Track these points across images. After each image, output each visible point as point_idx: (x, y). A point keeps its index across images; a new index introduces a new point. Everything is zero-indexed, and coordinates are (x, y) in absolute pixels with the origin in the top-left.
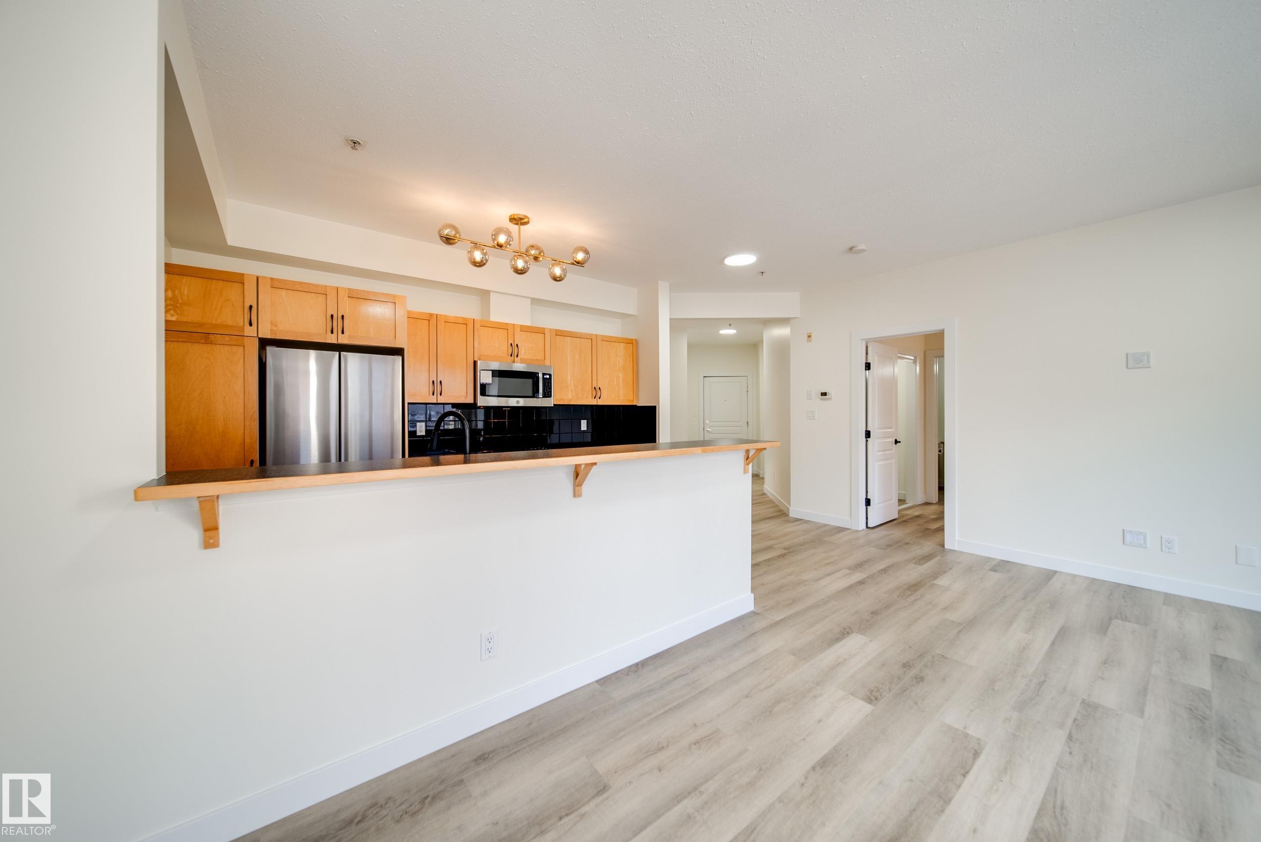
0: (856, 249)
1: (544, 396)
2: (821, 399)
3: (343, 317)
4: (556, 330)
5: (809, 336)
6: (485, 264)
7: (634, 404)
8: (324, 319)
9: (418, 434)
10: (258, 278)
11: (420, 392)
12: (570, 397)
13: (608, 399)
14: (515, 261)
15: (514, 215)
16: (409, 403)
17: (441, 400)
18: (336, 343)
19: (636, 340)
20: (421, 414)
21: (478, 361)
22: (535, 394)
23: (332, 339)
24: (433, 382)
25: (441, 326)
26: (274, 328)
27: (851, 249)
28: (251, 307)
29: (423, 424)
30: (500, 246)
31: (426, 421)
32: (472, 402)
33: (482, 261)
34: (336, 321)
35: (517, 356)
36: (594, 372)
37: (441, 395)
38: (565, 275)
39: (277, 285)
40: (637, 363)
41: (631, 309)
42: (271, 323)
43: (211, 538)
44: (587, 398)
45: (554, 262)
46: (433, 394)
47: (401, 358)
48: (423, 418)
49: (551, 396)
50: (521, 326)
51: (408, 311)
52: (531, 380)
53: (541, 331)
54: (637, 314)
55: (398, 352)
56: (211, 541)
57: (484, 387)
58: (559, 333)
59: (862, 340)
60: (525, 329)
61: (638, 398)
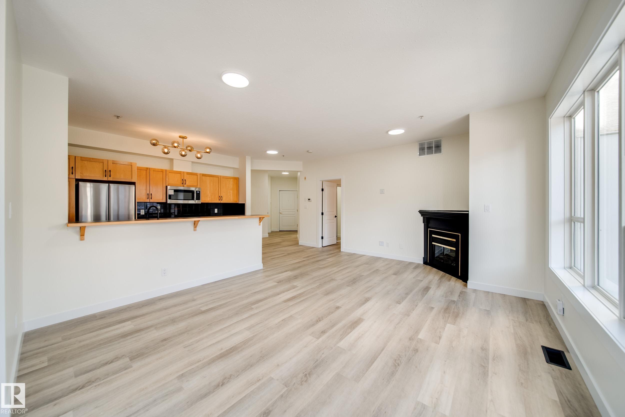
0: (309, 152)
1: (197, 199)
2: (309, 201)
3: (110, 171)
4: (203, 174)
5: (305, 178)
6: (169, 153)
7: (237, 202)
8: (102, 172)
9: (141, 214)
10: (75, 157)
11: (143, 198)
12: (209, 200)
13: (225, 201)
14: (181, 152)
15: (181, 136)
16: (137, 202)
17: (151, 201)
18: (107, 180)
19: (238, 178)
20: (143, 206)
21: (168, 186)
22: (193, 199)
23: (105, 179)
24: (148, 194)
25: (152, 172)
26: (82, 175)
27: (308, 151)
28: (72, 168)
29: (144, 210)
30: (175, 147)
31: (145, 209)
32: (165, 202)
33: (167, 152)
34: (107, 172)
35: (185, 184)
36: (220, 190)
37: (151, 199)
38: (202, 157)
39: (83, 159)
40: (239, 187)
41: (236, 166)
42: (81, 173)
43: (82, 238)
44: (216, 200)
45: (197, 152)
46: (148, 199)
47: (134, 186)
48: (143, 208)
49: (200, 200)
50: (187, 172)
51: (137, 167)
52: (191, 193)
53: (196, 174)
54: (238, 168)
55: (134, 183)
56: (82, 239)
57: (170, 196)
58: (204, 175)
59: (320, 181)
60: (188, 173)
61: (239, 200)
